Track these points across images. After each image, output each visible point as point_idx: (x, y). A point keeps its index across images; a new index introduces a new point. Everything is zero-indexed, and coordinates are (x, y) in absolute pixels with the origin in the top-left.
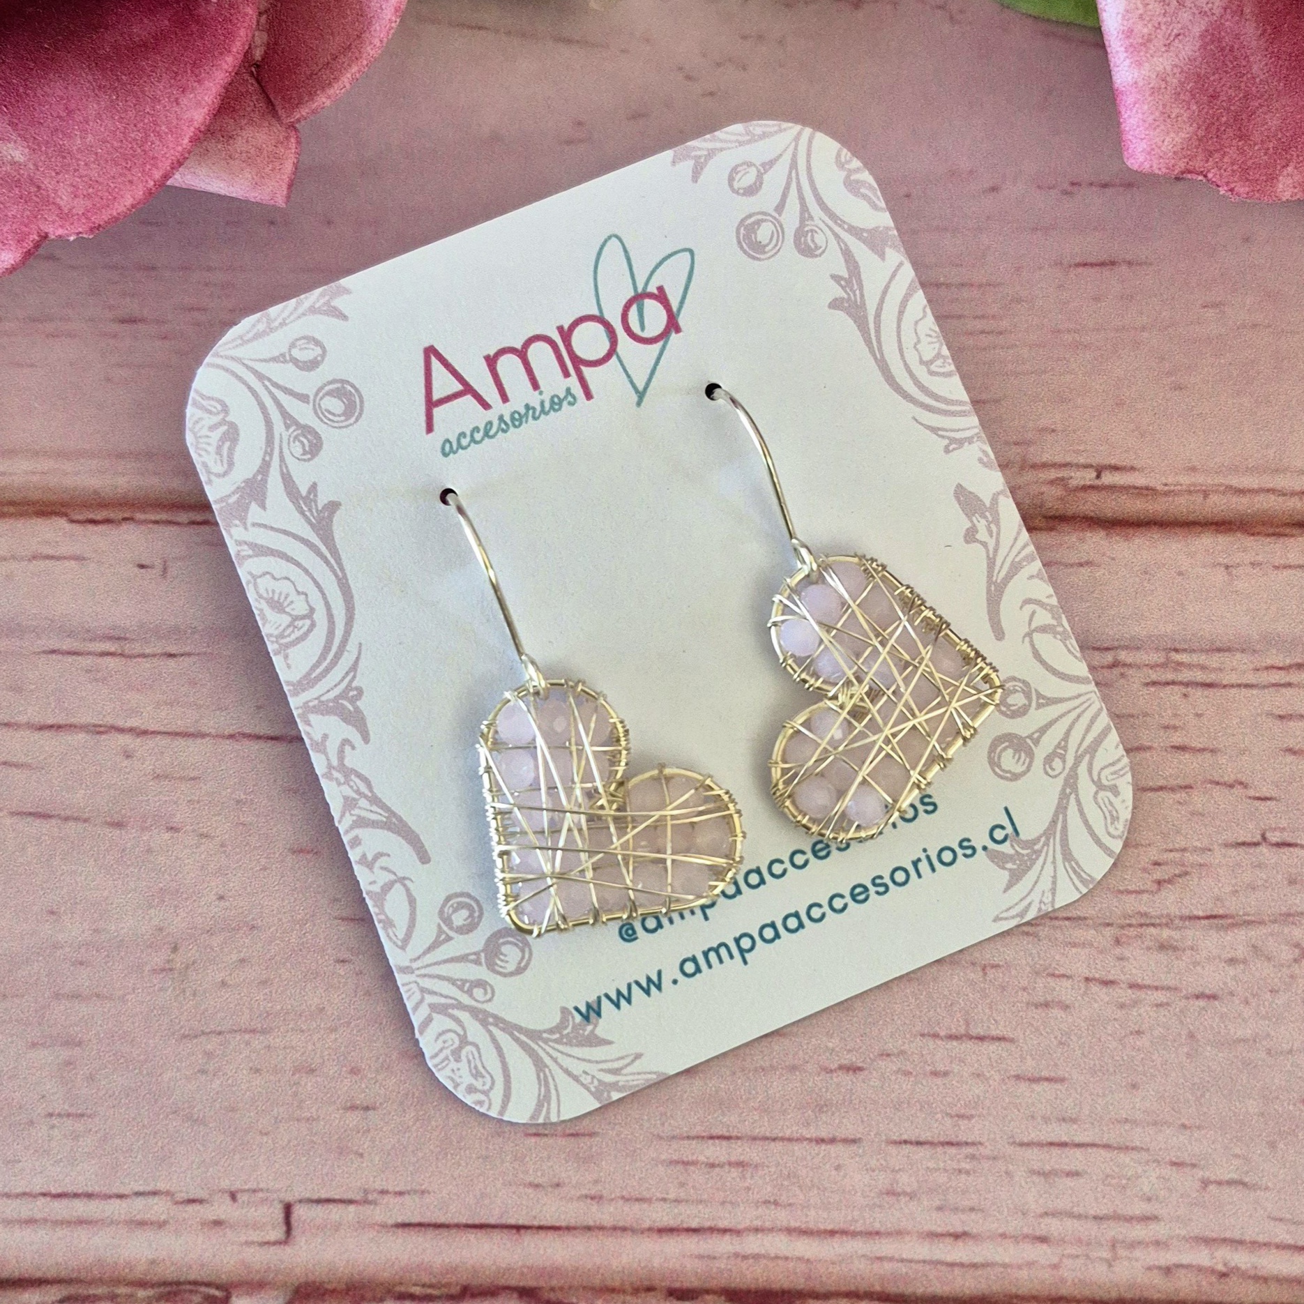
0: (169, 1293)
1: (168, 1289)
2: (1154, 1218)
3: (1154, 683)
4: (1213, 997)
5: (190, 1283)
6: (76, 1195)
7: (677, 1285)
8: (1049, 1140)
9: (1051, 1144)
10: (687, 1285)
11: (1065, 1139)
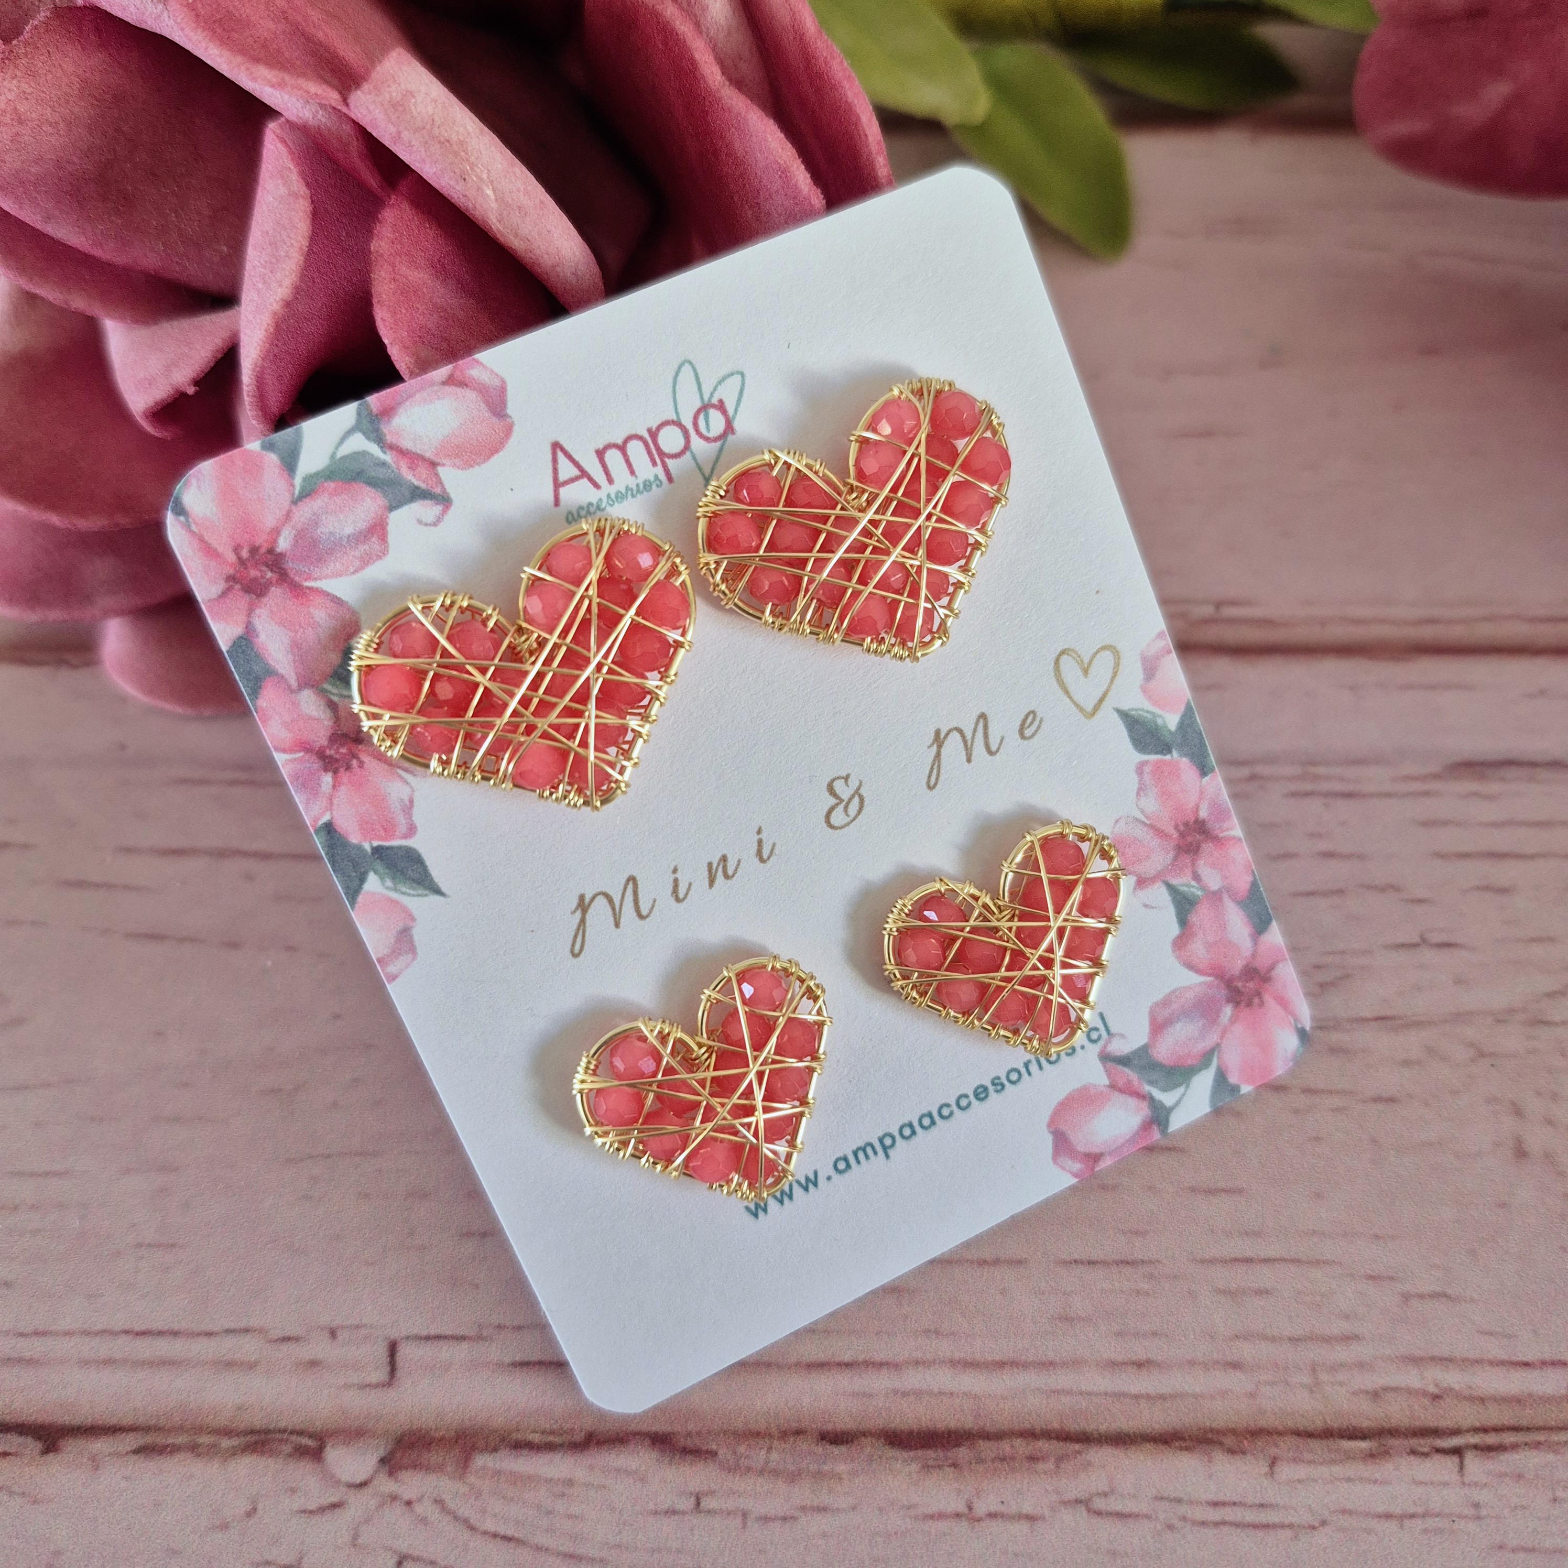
0: (256, 1443)
1: (255, 1438)
2: (1357, 1338)
3: (1294, 794)
4: (1392, 1100)
5: (279, 1431)
6: (160, 1333)
7: (830, 1427)
8: (1233, 1256)
9: (1236, 1260)
10: (840, 1426)
11: (1249, 1254)
